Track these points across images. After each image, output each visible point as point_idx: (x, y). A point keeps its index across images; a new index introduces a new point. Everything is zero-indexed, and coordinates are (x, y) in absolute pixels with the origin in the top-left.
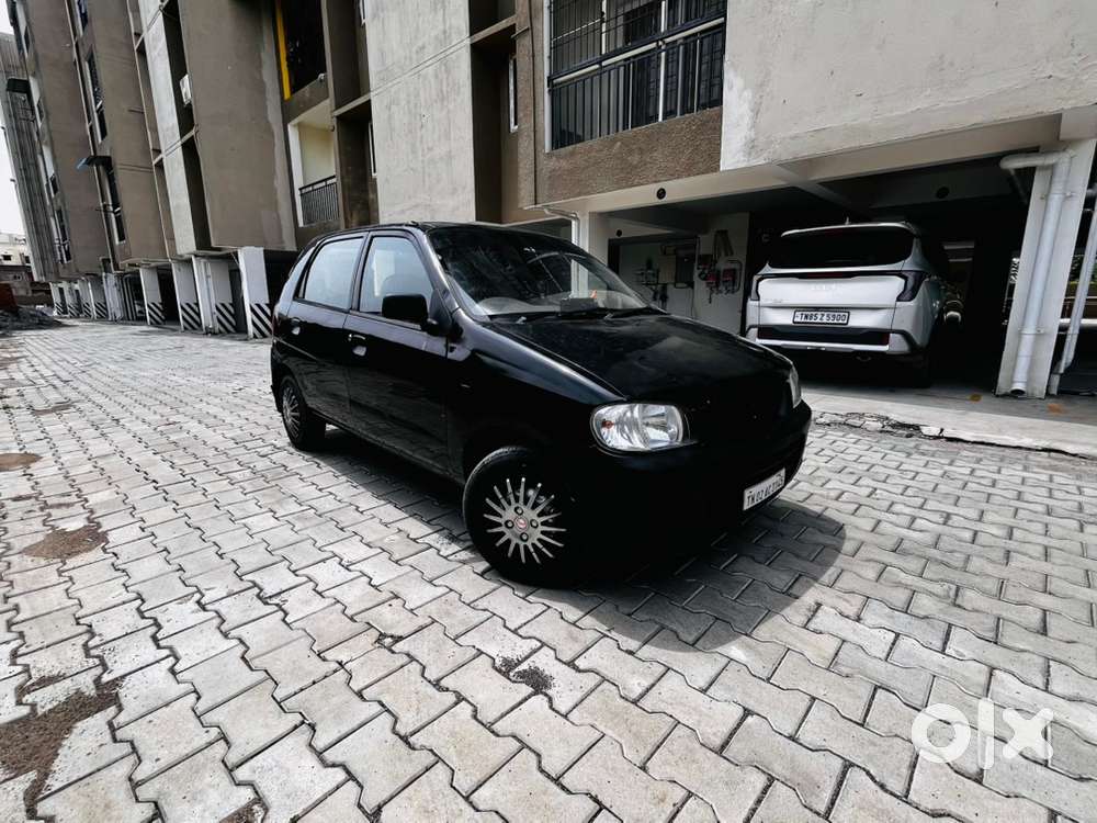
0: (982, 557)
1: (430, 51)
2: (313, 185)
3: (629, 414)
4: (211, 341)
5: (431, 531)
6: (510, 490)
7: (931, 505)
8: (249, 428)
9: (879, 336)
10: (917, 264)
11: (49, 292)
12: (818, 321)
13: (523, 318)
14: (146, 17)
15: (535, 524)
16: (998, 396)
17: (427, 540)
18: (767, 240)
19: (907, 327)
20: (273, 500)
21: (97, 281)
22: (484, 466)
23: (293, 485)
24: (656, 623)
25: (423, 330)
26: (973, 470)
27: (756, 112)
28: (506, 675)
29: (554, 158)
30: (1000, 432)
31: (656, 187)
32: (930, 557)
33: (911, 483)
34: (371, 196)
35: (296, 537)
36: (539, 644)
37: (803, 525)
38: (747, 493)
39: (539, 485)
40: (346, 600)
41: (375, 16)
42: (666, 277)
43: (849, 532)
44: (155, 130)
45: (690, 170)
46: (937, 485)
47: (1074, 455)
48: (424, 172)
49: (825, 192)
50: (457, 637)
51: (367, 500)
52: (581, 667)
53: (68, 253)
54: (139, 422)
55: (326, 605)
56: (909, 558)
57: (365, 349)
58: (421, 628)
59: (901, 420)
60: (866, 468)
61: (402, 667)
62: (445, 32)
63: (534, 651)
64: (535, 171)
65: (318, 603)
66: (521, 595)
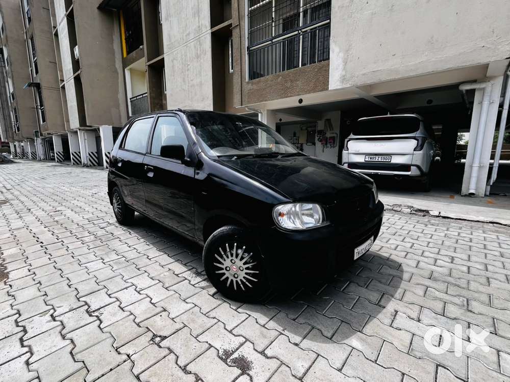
0: (476, 281)
1: (192, 36)
2: (136, 97)
3: (293, 209)
4: (85, 170)
5: (187, 270)
6: (228, 250)
7: (443, 252)
8: (97, 213)
9: (406, 167)
10: (422, 134)
11: (9, 147)
12: (376, 160)
13: (236, 157)
14: (59, 19)
15: (242, 269)
16: (462, 196)
17: (184, 275)
18: (349, 123)
19: (419, 163)
20: (104, 253)
21: (32, 141)
22: (214, 236)
23: (116, 244)
24: (309, 325)
25: (182, 163)
26: (459, 234)
27: (345, 63)
28: (225, 361)
29: (250, 84)
30: (467, 214)
31: (298, 98)
32: (449, 282)
33: (430, 240)
34: (164, 102)
35: (113, 274)
36: (244, 340)
37: (381, 264)
38: (356, 251)
39: (244, 247)
40: (136, 312)
41: (167, 19)
42: (302, 140)
43: (405, 268)
44: (61, 71)
45: (314, 90)
46: (443, 241)
47: (506, 225)
48: (189, 91)
49: (376, 101)
50: (198, 336)
51: (153, 252)
52: (269, 355)
53: (18, 128)
54: (41, 210)
55: (124, 316)
56: (439, 283)
57: (153, 173)
58: (178, 330)
59: (419, 208)
60: (407, 233)
61: (165, 357)
62: (199, 27)
63: (242, 345)
64: (241, 90)
65: (121, 315)
66: (234, 308)
